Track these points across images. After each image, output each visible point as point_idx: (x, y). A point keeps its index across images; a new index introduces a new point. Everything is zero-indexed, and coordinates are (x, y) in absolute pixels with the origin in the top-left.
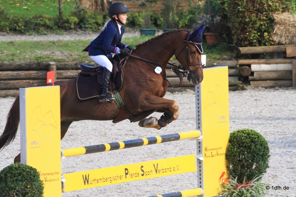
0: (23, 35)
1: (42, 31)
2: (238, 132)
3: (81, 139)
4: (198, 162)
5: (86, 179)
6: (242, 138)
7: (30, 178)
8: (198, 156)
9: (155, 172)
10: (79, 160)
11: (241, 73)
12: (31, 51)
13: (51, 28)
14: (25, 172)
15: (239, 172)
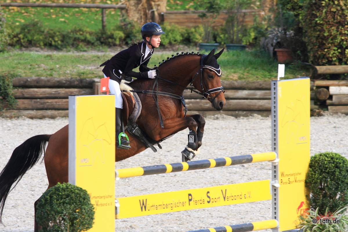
0: (59, 51)
1: (81, 46)
2: (321, 155)
3: (131, 165)
4: (272, 190)
5: (143, 204)
6: (324, 162)
7: (79, 200)
8: (274, 182)
9: (223, 199)
10: (130, 188)
11: (318, 95)
12: (72, 66)
13: (93, 44)
14: (73, 194)
15: (321, 202)
